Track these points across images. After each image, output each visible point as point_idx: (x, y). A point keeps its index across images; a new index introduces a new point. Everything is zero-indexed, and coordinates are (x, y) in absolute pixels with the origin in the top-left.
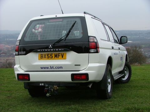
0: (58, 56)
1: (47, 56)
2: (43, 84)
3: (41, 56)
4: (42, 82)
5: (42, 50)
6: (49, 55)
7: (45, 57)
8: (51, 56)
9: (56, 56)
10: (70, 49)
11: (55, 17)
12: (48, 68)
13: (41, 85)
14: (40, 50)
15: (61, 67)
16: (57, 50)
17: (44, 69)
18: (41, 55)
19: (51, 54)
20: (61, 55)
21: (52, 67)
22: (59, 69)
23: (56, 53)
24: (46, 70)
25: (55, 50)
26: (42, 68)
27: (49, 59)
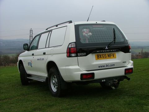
0: (111, 56)
1: (102, 56)
2: (105, 80)
3: (98, 57)
4: (103, 79)
5: (101, 51)
6: (104, 55)
7: (101, 57)
8: (105, 56)
9: (109, 56)
10: (120, 50)
11: (96, 23)
12: (104, 66)
13: (103, 81)
14: (98, 51)
15: (114, 65)
16: (112, 50)
17: (101, 67)
18: (97, 55)
19: (105, 55)
20: (112, 55)
21: (107, 66)
22: (112, 66)
23: (109, 53)
24: (103, 68)
25: (110, 51)
26: (99, 67)
27: (104, 59)
